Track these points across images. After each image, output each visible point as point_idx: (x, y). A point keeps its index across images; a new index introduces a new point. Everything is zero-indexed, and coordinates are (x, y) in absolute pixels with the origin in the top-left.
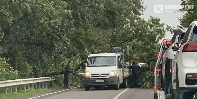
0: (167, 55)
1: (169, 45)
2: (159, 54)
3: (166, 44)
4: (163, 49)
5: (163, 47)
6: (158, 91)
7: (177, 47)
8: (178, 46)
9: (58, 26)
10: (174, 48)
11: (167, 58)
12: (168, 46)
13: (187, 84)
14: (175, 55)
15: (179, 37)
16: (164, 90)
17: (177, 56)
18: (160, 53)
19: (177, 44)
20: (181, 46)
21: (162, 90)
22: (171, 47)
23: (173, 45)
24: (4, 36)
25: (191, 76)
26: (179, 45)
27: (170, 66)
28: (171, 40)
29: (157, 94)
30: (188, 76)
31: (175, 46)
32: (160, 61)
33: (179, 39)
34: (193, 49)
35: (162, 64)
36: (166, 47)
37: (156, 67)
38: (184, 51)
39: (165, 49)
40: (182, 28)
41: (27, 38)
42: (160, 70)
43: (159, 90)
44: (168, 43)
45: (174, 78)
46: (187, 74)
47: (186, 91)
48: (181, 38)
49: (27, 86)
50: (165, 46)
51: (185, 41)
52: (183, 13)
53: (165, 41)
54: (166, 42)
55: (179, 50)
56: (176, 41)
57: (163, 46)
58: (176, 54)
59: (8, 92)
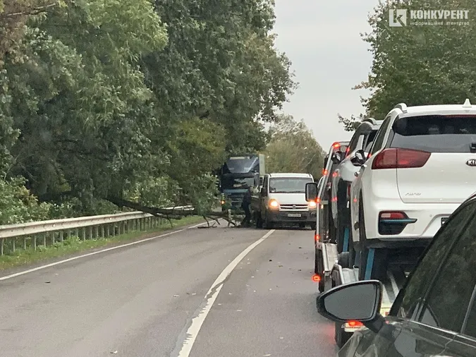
0: (341, 173)
1: (345, 153)
2: (326, 172)
3: (340, 152)
4: (332, 162)
5: (332, 158)
6: (323, 244)
7: (361, 158)
8: (363, 155)
9: (124, 115)
10: (354, 161)
11: (341, 179)
12: (343, 155)
13: (381, 232)
14: (357, 175)
15: (364, 139)
16: (335, 243)
17: (361, 176)
18: (326, 169)
19: (361, 152)
20: (370, 156)
21: (331, 243)
22: (348, 158)
23: (353, 155)
24: (21, 136)
25: (388, 215)
26: (366, 154)
27: (347, 196)
28: (348, 144)
29: (320, 251)
30: (383, 216)
31: (357, 158)
32: (327, 186)
33: (364, 143)
34: (393, 162)
35: (330, 190)
36: (339, 158)
37: (319, 196)
38: (375, 166)
39: (336, 162)
40: (371, 121)
41: (64, 139)
42: (326, 202)
43: (325, 243)
44: (343, 150)
45: (355, 219)
46: (381, 213)
47: (379, 246)
48: (369, 141)
49: (65, 233)
50: (336, 157)
51: (378, 147)
52: (371, 90)
53: (337, 146)
54: (340, 147)
55: (365, 165)
56: (359, 146)
57: (332, 155)
58: (358, 173)
59: (27, 246)
